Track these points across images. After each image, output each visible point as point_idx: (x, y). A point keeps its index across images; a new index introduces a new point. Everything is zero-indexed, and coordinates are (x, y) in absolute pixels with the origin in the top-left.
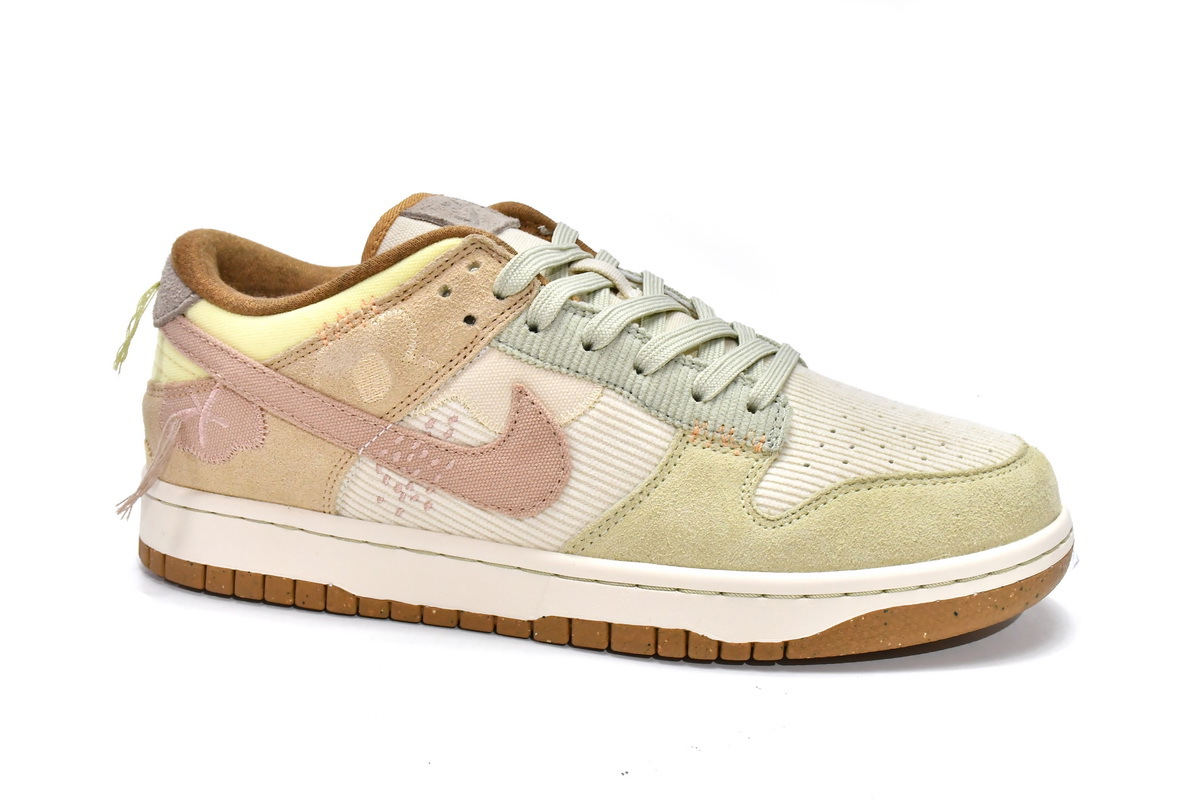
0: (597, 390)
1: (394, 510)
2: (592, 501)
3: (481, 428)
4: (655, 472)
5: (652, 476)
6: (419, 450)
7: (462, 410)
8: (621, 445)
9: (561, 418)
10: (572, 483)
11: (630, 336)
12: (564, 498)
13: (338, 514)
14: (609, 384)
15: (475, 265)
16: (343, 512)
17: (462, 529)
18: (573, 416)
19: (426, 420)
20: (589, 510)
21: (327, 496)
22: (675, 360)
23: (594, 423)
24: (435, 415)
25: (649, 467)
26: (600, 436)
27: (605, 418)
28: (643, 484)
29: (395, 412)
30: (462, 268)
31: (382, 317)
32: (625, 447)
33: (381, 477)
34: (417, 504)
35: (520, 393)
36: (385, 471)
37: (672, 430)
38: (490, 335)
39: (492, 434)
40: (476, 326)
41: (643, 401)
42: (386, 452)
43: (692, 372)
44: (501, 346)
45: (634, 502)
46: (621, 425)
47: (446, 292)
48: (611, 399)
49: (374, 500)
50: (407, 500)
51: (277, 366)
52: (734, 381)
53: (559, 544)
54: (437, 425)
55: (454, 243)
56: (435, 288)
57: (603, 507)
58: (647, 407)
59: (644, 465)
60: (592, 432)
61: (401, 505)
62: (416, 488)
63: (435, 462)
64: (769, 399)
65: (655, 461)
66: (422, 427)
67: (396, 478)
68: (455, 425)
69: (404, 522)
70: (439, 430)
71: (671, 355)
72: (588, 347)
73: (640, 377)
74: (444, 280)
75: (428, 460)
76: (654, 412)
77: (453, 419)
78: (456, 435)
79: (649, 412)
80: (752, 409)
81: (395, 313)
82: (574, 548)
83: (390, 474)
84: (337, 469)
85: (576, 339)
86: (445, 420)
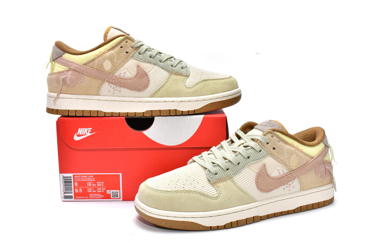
0: (153, 66)
1: (112, 93)
2: (154, 87)
3: (131, 74)
4: (166, 80)
5: (165, 81)
6: (118, 79)
7: (126, 70)
8: (159, 76)
9: (147, 71)
10: (150, 83)
11: (158, 55)
12: (149, 87)
13: (99, 95)
14: (155, 64)
15: (127, 42)
16: (101, 95)
17: (127, 95)
18: (149, 70)
19: (119, 73)
20: (154, 88)
21: (97, 91)
22: (167, 59)
23: (153, 72)
24: (121, 72)
25: (165, 80)
26: (155, 74)
27: (155, 71)
28: (164, 83)
29: (112, 72)
30: (124, 42)
31: (109, 53)
32: (160, 76)
33: (110, 86)
34: (117, 91)
35: (138, 66)
36: (111, 85)
37: (168, 72)
38: (131, 55)
39: (133, 75)
40: (129, 54)
41: (162, 67)
42: (111, 80)
43: (170, 62)
44: (134, 57)
45: (163, 86)
46: (158, 72)
47: (121, 47)
48: (156, 67)
49: (108, 91)
50: (115, 90)
51: (86, 65)
52: (178, 64)
53: (148, 96)
54: (121, 74)
55: (122, 37)
56: (119, 47)
57: (157, 88)
58: (163, 68)
59: (164, 79)
60: (153, 73)
61: (114, 92)
62: (117, 87)
63: (122, 82)
64: (185, 67)
65: (166, 78)
66: (118, 75)
67: (113, 86)
68: (125, 74)
69: (114, 95)
70: (122, 75)
71: (166, 59)
72: (150, 57)
73: (161, 63)
74: (121, 45)
75: (120, 81)
76: (164, 69)
77: (125, 73)
78: (126, 76)
79: (163, 69)
80: (182, 68)
81: (111, 52)
82: (151, 97)
83: (112, 85)
84: (100, 85)
85: (148, 56)
86: (123, 73)
